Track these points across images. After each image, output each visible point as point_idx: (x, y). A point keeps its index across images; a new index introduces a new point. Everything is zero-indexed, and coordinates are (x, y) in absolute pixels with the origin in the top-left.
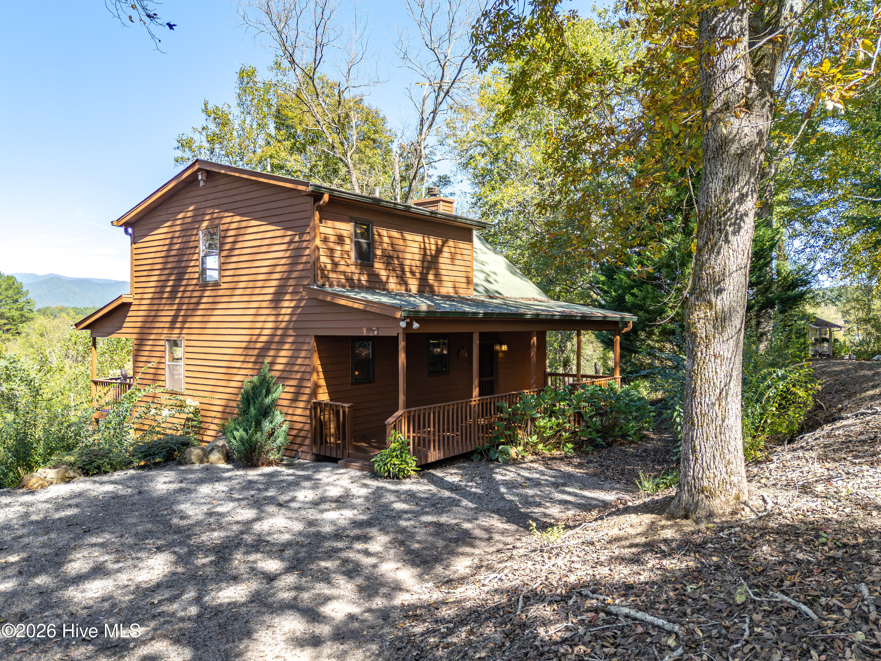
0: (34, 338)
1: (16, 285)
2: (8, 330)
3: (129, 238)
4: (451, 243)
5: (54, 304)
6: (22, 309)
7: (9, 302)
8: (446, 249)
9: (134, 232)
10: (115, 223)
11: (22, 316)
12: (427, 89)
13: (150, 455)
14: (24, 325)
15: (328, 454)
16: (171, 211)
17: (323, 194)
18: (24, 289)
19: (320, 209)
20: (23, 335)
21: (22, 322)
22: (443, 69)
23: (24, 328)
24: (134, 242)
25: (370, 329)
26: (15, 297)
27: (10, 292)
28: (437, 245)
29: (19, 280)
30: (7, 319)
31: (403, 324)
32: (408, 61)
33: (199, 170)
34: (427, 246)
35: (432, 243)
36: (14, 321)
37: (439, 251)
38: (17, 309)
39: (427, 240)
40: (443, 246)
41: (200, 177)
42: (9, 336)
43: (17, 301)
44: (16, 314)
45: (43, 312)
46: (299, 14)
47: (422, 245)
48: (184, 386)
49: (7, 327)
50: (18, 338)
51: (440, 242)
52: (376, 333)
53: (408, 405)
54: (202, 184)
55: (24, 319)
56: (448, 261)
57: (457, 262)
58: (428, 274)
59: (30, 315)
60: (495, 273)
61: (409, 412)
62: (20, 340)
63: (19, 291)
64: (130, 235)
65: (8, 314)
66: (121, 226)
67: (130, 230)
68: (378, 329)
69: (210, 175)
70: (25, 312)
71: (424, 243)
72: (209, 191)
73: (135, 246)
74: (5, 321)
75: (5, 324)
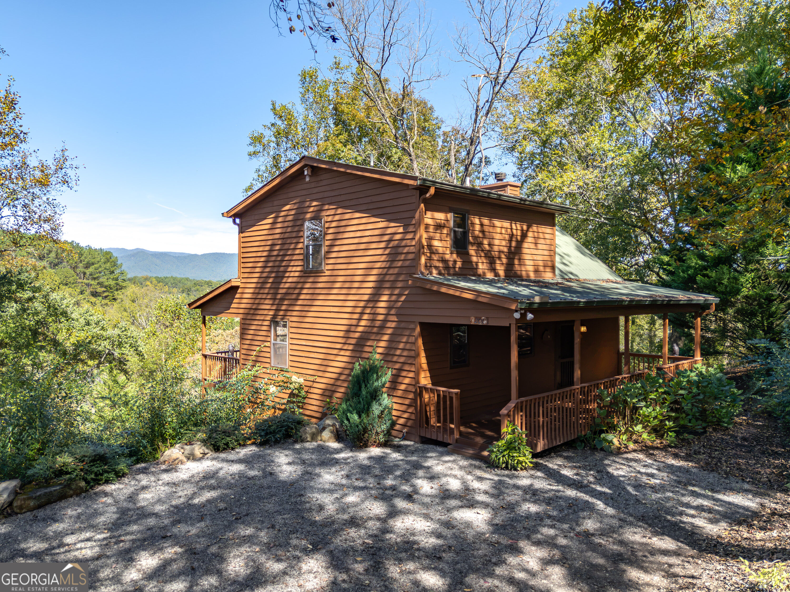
0: (127, 303)
1: (113, 259)
2: (106, 297)
3: (237, 227)
4: (534, 228)
5: (141, 274)
6: (117, 279)
7: (107, 273)
8: (530, 234)
9: (241, 222)
10: (226, 215)
11: (117, 284)
12: (482, 80)
13: (271, 433)
14: (119, 292)
15: (434, 437)
16: (276, 203)
17: (429, 187)
18: (119, 262)
19: (426, 202)
20: (119, 301)
21: (117, 290)
22: (500, 61)
23: (119, 295)
24: (241, 231)
25: (478, 319)
26: (112, 269)
27: (108, 265)
28: (522, 230)
29: (115, 254)
30: (106, 287)
31: (517, 315)
32: (467, 55)
33: (305, 166)
34: (514, 231)
35: (517, 228)
36: (111, 289)
37: (524, 235)
38: (113, 279)
39: (514, 227)
40: (527, 231)
41: (306, 173)
42: (106, 301)
43: (113, 272)
44: (112, 283)
45: (133, 281)
46: (367, 18)
47: (509, 230)
48: (288, 363)
49: (106, 294)
50: (115, 303)
51: (525, 227)
52: (485, 322)
53: (521, 394)
54: (307, 179)
55: (120, 288)
56: (532, 246)
57: (540, 246)
58: (514, 259)
59: (124, 284)
60: (568, 255)
61: (522, 402)
62: (116, 305)
63: (115, 264)
64: (238, 225)
65: (107, 284)
66: (230, 217)
67: (238, 221)
68: (487, 319)
69: (315, 170)
70: (120, 281)
71: (511, 229)
72: (313, 185)
73: (242, 235)
74: (104, 289)
75: (104, 292)
